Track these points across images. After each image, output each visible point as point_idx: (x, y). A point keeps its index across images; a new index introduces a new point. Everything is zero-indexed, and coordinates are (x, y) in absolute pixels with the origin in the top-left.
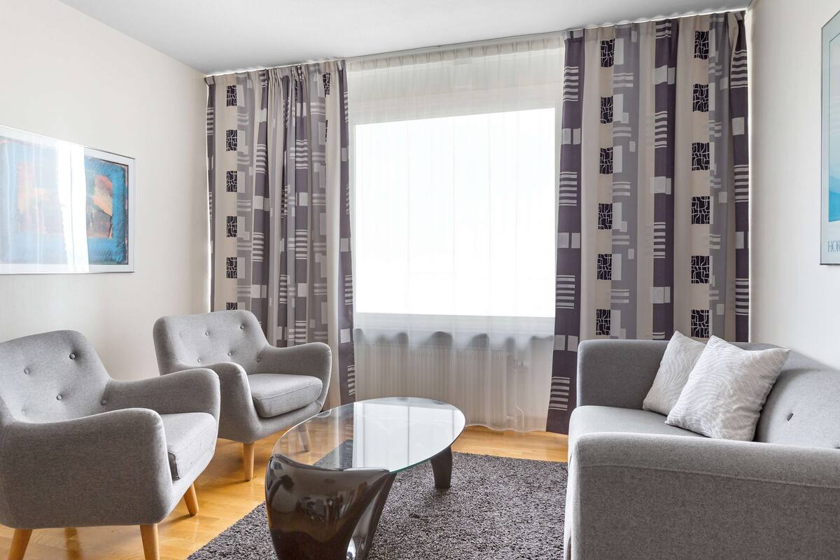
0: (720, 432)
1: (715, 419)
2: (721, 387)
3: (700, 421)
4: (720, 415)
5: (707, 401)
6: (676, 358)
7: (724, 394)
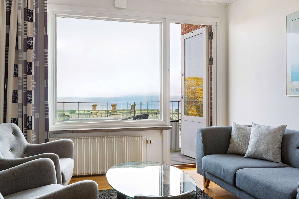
0: (272, 157)
1: (269, 153)
2: (268, 140)
3: (262, 154)
4: (271, 151)
5: (264, 146)
6: (239, 132)
7: (270, 143)
